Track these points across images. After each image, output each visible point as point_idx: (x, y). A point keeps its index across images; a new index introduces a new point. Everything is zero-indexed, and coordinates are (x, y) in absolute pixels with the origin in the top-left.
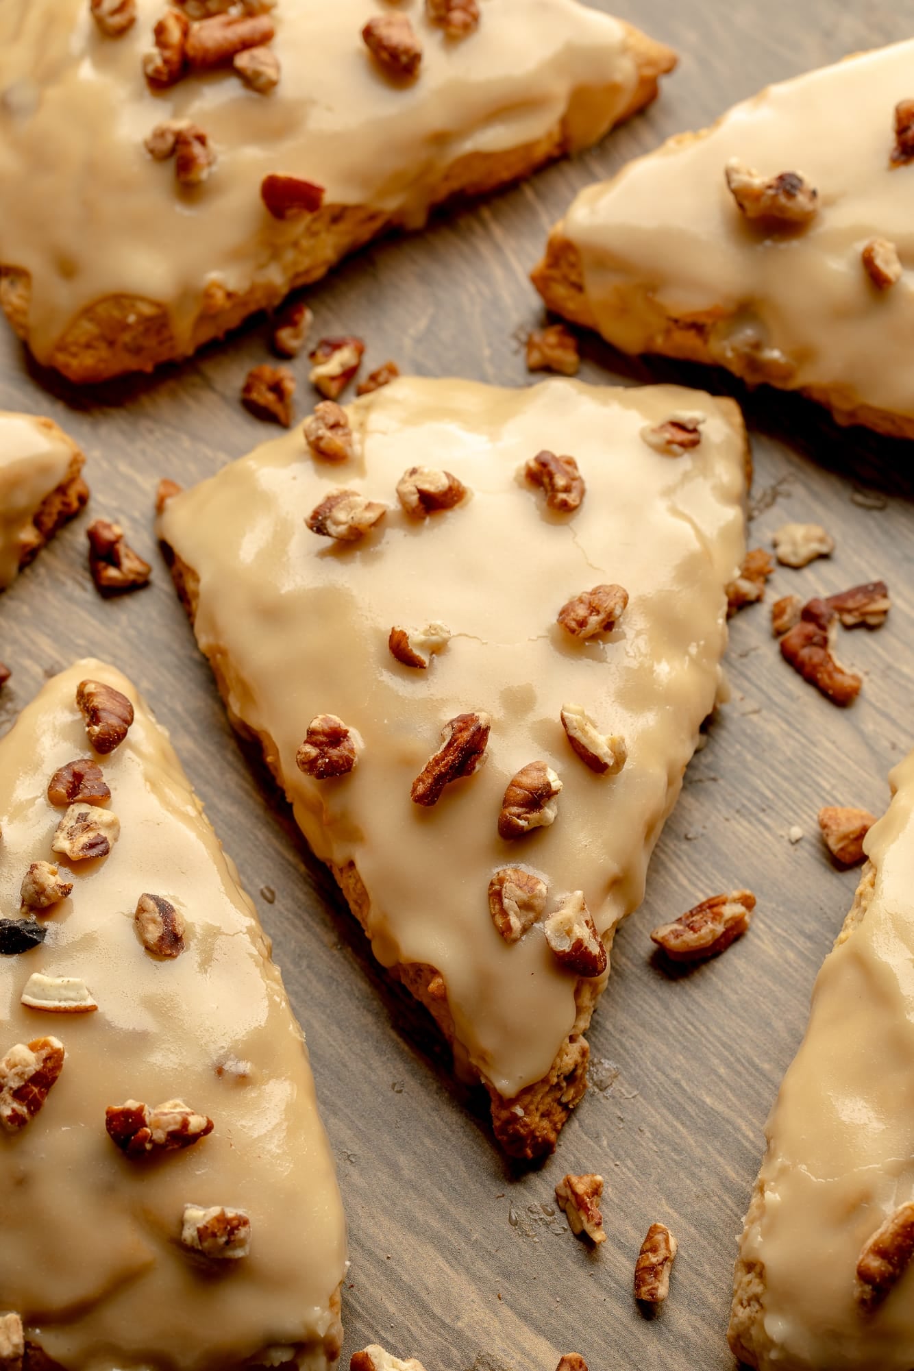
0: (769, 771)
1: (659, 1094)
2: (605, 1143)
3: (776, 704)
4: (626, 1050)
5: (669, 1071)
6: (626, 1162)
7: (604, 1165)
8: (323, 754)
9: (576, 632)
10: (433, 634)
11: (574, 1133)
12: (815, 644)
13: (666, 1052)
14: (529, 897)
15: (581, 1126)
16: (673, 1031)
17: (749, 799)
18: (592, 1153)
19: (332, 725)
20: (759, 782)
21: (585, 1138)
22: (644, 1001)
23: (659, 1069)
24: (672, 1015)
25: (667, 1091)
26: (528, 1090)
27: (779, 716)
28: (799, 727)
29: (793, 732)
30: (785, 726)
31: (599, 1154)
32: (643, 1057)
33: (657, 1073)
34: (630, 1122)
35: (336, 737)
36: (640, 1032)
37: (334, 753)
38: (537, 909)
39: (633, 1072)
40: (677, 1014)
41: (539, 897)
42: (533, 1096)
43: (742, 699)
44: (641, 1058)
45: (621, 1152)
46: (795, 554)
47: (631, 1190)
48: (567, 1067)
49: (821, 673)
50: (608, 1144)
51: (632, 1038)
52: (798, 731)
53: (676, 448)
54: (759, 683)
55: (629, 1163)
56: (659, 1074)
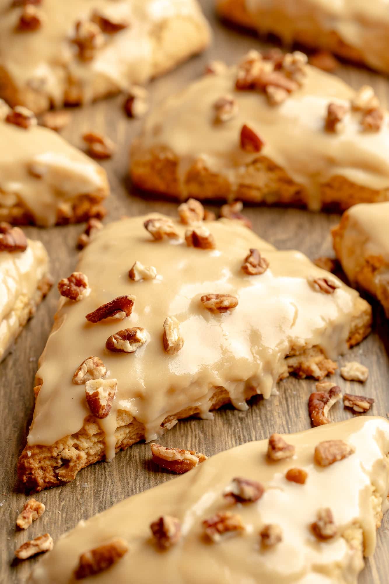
0: (262, 432)
1: (101, 502)
2: (63, 503)
3: (289, 415)
4: (105, 482)
5: (114, 497)
6: (63, 514)
7: (54, 510)
8: (69, 285)
9: (203, 301)
10: (148, 270)
11: (55, 493)
12: (323, 401)
13: (120, 490)
14: (94, 368)
15: (60, 493)
16: (130, 487)
17: (244, 436)
18: (54, 504)
19: (82, 278)
20: (254, 433)
21: (57, 497)
22: (130, 470)
23: (110, 494)
24: (135, 481)
25: (106, 503)
26: (40, 447)
27: (286, 419)
28: (290, 426)
29: (285, 426)
30: (284, 423)
31: (56, 505)
32: (109, 487)
33: (108, 495)
34: (80, 504)
35: (80, 283)
36: (117, 478)
37: (74, 287)
38: (95, 376)
39: (100, 489)
40: (137, 482)
41: (99, 372)
42: (40, 452)
43: (277, 406)
44: (108, 487)
45: (65, 510)
46: (348, 372)
47: (55, 524)
48: (65, 454)
49: (315, 411)
50: (63, 505)
51: (112, 479)
52: (288, 427)
53: (317, 286)
54: (290, 404)
55: (64, 515)
56: (108, 496)
